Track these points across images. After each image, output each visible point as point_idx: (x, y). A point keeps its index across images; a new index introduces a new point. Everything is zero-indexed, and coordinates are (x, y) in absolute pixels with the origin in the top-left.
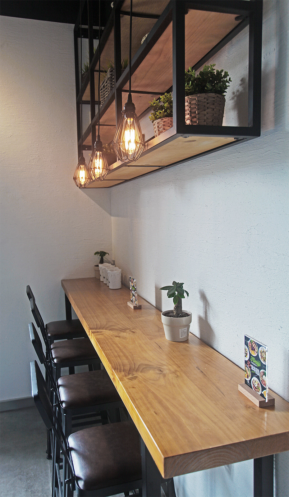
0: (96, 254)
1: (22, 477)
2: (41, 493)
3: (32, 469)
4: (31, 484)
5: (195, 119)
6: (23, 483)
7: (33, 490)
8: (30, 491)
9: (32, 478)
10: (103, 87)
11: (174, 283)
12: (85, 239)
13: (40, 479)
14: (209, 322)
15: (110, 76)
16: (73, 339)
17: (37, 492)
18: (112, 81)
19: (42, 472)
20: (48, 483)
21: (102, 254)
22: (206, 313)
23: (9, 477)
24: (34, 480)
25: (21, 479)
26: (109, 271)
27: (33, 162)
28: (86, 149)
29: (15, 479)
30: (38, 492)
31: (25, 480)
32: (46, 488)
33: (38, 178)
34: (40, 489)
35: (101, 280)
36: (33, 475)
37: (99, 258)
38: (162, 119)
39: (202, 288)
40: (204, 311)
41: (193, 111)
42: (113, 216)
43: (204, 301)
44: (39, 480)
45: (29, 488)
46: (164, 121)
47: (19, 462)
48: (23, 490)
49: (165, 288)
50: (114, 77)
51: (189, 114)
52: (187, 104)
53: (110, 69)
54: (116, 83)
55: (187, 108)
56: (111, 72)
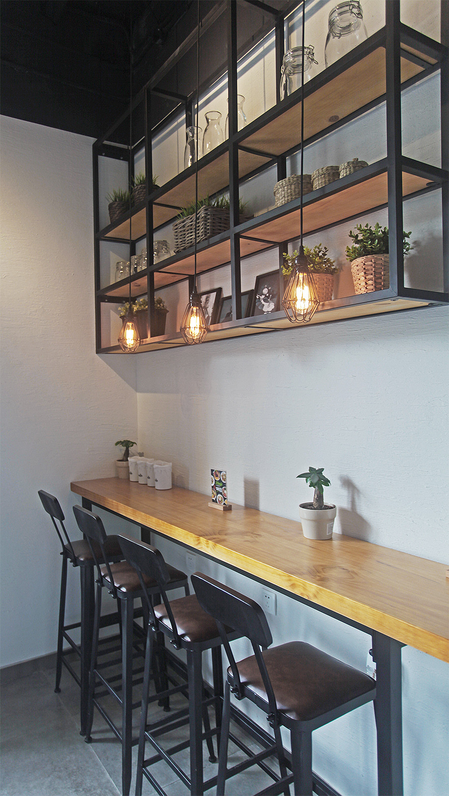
0: (117, 444)
1: (60, 774)
2: (100, 790)
3: (70, 761)
4: (79, 780)
5: (380, 280)
6: (65, 782)
7: (85, 787)
8: (81, 789)
9: (76, 772)
11: (311, 469)
12: (102, 424)
13: (88, 771)
14: (358, 513)
16: (121, 561)
17: (92, 789)
18: (206, 221)
19: (87, 762)
20: (103, 773)
21: (127, 444)
22: (353, 503)
23: (40, 778)
24: (81, 774)
25: (59, 777)
26: (157, 466)
27: (35, 315)
28: (106, 300)
29: (50, 779)
30: (94, 789)
31: (67, 778)
32: (104, 781)
33: (42, 337)
34: (96, 784)
35: (131, 480)
36: (75, 768)
37: (121, 450)
39: (345, 473)
40: (350, 500)
41: (378, 271)
42: (139, 392)
43: (348, 488)
44: (89, 773)
45: (78, 787)
47: (44, 755)
48: (71, 791)
49: (303, 476)
50: (209, 217)
51: (372, 274)
52: (370, 263)
53: (204, 206)
54: (233, 226)
55: (369, 268)
56: (206, 210)
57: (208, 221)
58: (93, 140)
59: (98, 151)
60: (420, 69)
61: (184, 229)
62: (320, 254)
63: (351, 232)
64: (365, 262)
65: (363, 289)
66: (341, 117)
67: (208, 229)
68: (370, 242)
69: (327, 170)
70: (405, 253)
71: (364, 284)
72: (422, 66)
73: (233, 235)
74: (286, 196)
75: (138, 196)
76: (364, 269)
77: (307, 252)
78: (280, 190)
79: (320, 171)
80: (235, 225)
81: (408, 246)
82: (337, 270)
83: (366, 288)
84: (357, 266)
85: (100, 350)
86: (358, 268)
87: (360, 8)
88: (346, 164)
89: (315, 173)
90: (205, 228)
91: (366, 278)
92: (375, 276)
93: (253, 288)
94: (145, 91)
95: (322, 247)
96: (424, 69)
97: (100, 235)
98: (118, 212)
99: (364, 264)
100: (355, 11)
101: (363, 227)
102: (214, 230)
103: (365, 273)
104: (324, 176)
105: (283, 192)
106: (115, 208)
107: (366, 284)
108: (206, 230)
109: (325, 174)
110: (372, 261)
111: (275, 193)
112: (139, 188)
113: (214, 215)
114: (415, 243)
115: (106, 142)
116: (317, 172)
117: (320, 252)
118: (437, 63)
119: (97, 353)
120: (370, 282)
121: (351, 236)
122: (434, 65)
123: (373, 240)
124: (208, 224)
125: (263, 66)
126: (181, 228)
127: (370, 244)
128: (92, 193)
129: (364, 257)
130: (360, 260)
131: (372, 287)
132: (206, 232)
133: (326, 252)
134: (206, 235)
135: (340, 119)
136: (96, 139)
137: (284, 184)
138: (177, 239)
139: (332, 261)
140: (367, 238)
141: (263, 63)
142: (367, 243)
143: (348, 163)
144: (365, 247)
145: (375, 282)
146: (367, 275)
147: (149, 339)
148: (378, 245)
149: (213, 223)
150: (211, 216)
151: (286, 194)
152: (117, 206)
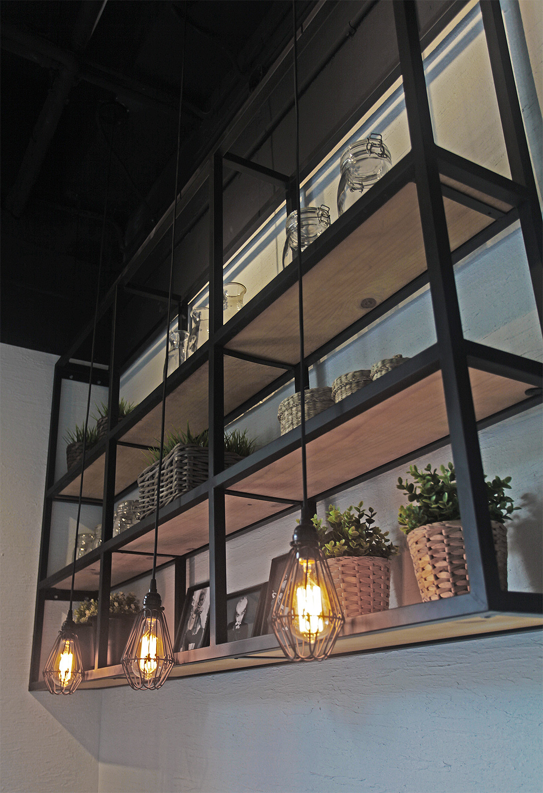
5: (461, 570)
10: (151, 477)
15: (180, 457)
18: (181, 468)
28: (56, 597)
38: (339, 560)
41: (455, 553)
46: (342, 563)
50: (186, 461)
51: (445, 559)
52: (439, 537)
53: (179, 444)
54: (213, 475)
55: (438, 546)
56: (181, 450)
57: (185, 468)
58: (56, 358)
59: (62, 372)
60: (488, 220)
61: (153, 481)
62: (363, 521)
63: (400, 480)
64: (430, 535)
65: (433, 589)
66: (379, 301)
67: (185, 480)
68: (434, 498)
69: (354, 376)
70: (506, 517)
71: (431, 578)
72: (489, 214)
73: (213, 489)
74: (295, 422)
75: (103, 433)
76: (430, 549)
77: (336, 518)
78: (286, 413)
79: (343, 379)
80: (216, 473)
81: (508, 504)
82: (393, 548)
83: (438, 587)
84: (417, 543)
85: (35, 684)
86: (420, 546)
87: (383, 147)
88: (380, 364)
89: (336, 382)
90: (180, 479)
91: (434, 567)
92: (451, 563)
93: (267, 579)
94: (115, 287)
95: (365, 508)
96: (494, 220)
97: (53, 494)
98: (79, 458)
99: (429, 540)
100: (378, 150)
101: (422, 471)
102: (195, 482)
103: (432, 557)
104: (350, 387)
105: (290, 417)
106: (76, 452)
107: (437, 578)
108: (181, 483)
109: (351, 383)
110: (441, 534)
111: (279, 418)
112: (104, 422)
113: (194, 457)
114: (525, 497)
115: (72, 361)
116: (339, 381)
117: (361, 516)
118: (511, 210)
119: (30, 690)
120: (443, 575)
121: (401, 487)
122: (508, 212)
123: (440, 494)
124: (184, 473)
125: (275, 248)
126: (148, 480)
127: (436, 502)
128: (49, 431)
129: (427, 526)
130: (421, 532)
131: (448, 585)
132: (181, 485)
133: (372, 516)
134: (180, 491)
135: (378, 304)
136: (60, 357)
137: (291, 403)
138: (143, 498)
139: (382, 533)
140: (430, 491)
141: (275, 244)
142: (430, 498)
143: (383, 362)
144: (427, 506)
145: (453, 575)
146: (437, 561)
147: (96, 672)
148: (451, 503)
149: (194, 470)
150: (190, 460)
151: (295, 419)
152: (78, 448)
